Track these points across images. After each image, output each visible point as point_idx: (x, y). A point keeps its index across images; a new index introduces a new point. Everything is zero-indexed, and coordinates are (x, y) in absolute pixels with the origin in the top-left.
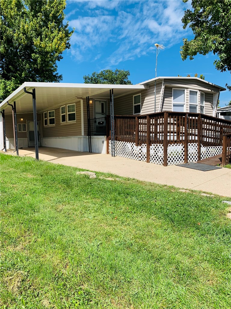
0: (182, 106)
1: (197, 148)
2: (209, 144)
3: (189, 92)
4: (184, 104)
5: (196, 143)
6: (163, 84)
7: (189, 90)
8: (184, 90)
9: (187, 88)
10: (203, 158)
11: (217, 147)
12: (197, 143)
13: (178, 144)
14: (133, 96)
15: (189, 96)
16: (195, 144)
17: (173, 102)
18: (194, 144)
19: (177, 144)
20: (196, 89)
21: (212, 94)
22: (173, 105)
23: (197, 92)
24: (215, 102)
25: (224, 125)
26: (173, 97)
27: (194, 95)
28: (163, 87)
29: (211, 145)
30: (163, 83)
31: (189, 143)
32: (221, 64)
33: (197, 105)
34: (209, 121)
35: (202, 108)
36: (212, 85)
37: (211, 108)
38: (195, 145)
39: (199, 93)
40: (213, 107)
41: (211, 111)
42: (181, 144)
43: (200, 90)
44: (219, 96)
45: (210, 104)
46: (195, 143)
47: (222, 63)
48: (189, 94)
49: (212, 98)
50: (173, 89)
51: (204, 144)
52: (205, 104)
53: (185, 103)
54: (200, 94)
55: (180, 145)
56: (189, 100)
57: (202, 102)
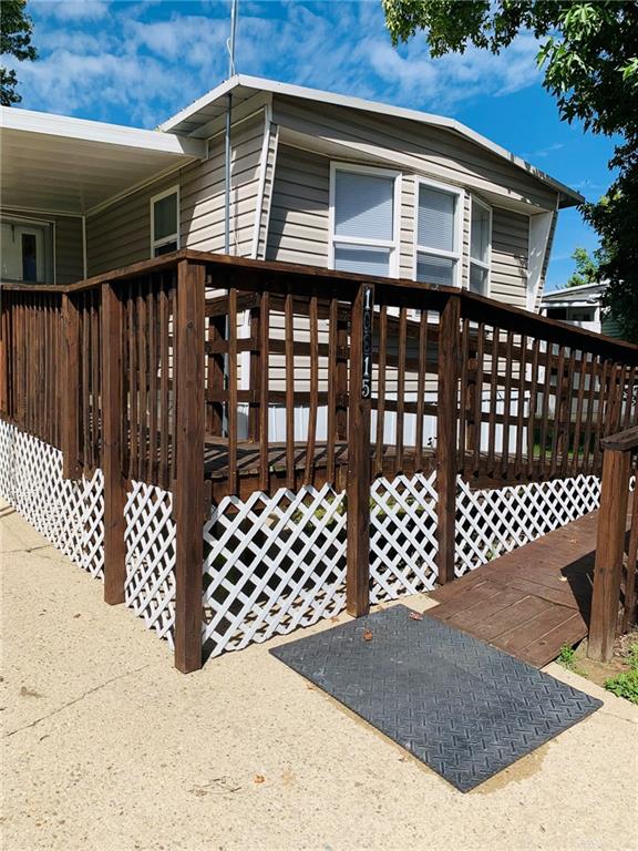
0: (383, 257)
1: (433, 503)
2: (504, 476)
3: (416, 190)
4: (392, 249)
5: (427, 477)
6: (267, 124)
7: (417, 179)
8: (393, 180)
9: (408, 171)
10: (467, 559)
11: (551, 485)
12: (434, 476)
13: (302, 492)
14: (149, 203)
15: (415, 212)
16: (423, 480)
17: (331, 237)
18: (415, 480)
19: (295, 491)
20: (451, 182)
21: (525, 219)
22: (336, 250)
23: (455, 197)
24: (536, 253)
25: (578, 358)
26: (332, 209)
27: (442, 209)
28: (269, 143)
29: (518, 478)
30: (269, 117)
31: (380, 475)
32: (575, 63)
33: (455, 261)
34: (510, 339)
35: (478, 274)
36: (526, 173)
37: (519, 281)
38: (419, 486)
39: (464, 203)
40: (529, 276)
41: (521, 291)
42: (326, 488)
43: (469, 190)
44: (553, 229)
45: (516, 262)
46: (419, 477)
47: (576, 58)
48: (416, 202)
49: (523, 235)
50: (332, 164)
51: (476, 474)
52: (490, 258)
53: (396, 243)
54: (470, 207)
55: (314, 493)
56: (415, 228)
57: (478, 247)
